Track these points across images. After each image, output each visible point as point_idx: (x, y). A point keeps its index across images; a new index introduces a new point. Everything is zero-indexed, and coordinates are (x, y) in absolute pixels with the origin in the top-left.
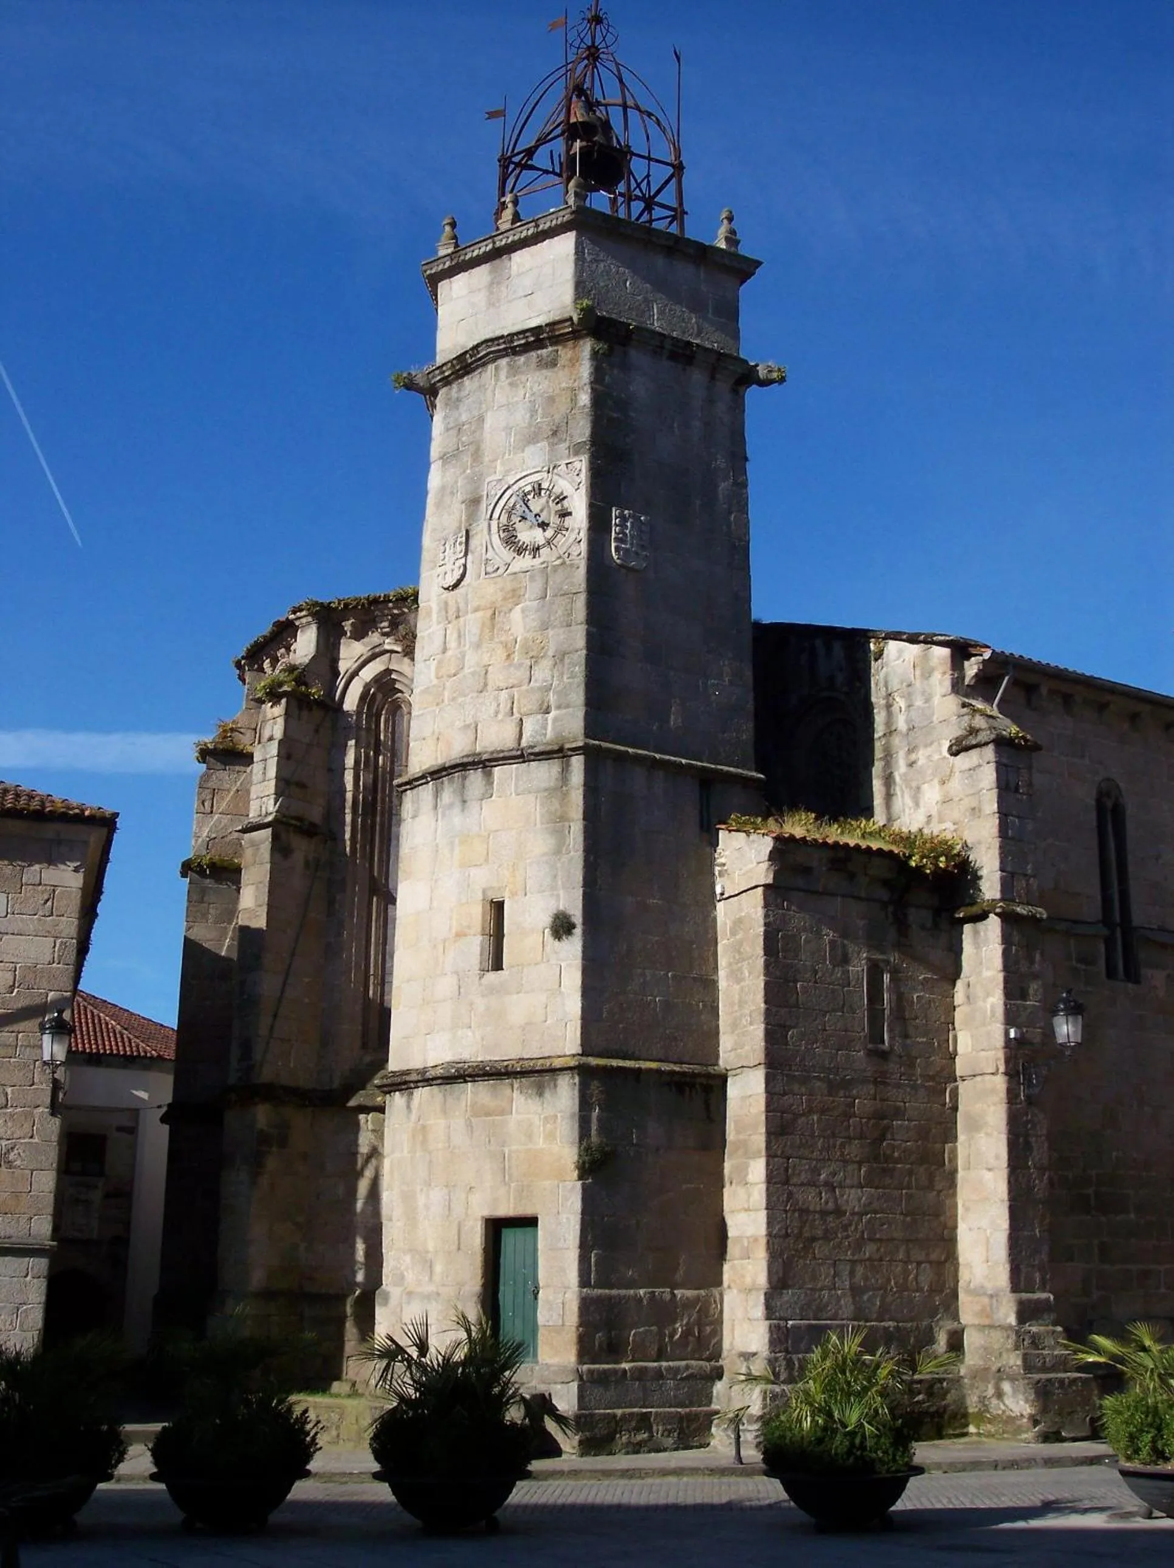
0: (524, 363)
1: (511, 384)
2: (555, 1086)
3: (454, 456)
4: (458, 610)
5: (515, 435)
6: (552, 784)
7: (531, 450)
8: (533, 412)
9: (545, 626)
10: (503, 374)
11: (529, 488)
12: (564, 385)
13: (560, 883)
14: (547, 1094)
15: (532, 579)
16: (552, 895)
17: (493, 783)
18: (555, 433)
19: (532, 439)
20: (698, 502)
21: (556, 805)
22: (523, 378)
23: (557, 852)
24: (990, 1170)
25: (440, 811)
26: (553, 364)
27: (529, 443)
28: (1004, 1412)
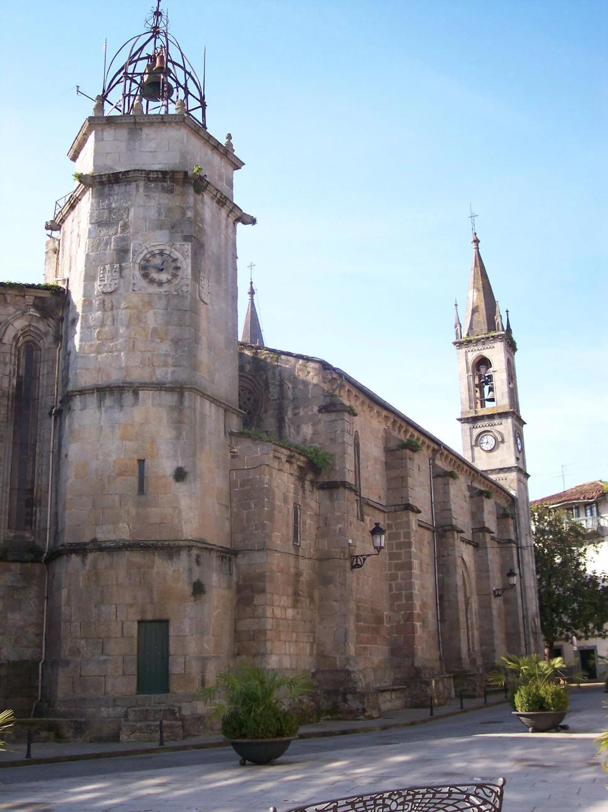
0: (154, 187)
1: (146, 196)
2: (179, 555)
3: (107, 224)
4: (113, 306)
5: (149, 223)
6: (174, 404)
7: (159, 233)
8: (160, 214)
9: (168, 324)
10: (141, 189)
11: (157, 252)
12: (178, 204)
13: (179, 454)
14: (175, 559)
15: (160, 298)
16: (174, 460)
17: (138, 399)
18: (173, 227)
19: (160, 227)
20: (223, 275)
21: (176, 415)
22: (154, 195)
23: (178, 437)
24: (336, 601)
25: (103, 409)
26: (171, 191)
27: (157, 228)
28: (348, 708)
